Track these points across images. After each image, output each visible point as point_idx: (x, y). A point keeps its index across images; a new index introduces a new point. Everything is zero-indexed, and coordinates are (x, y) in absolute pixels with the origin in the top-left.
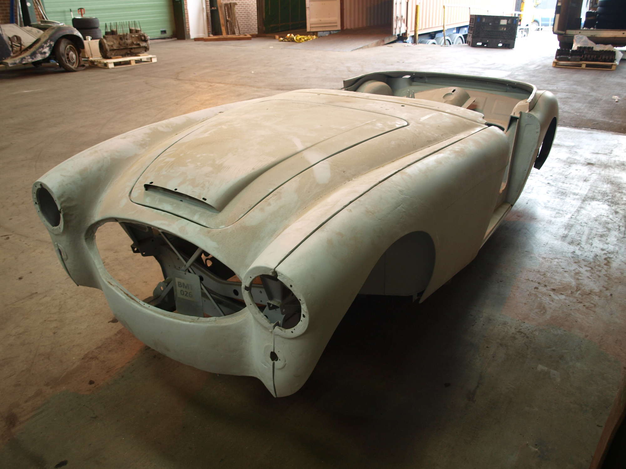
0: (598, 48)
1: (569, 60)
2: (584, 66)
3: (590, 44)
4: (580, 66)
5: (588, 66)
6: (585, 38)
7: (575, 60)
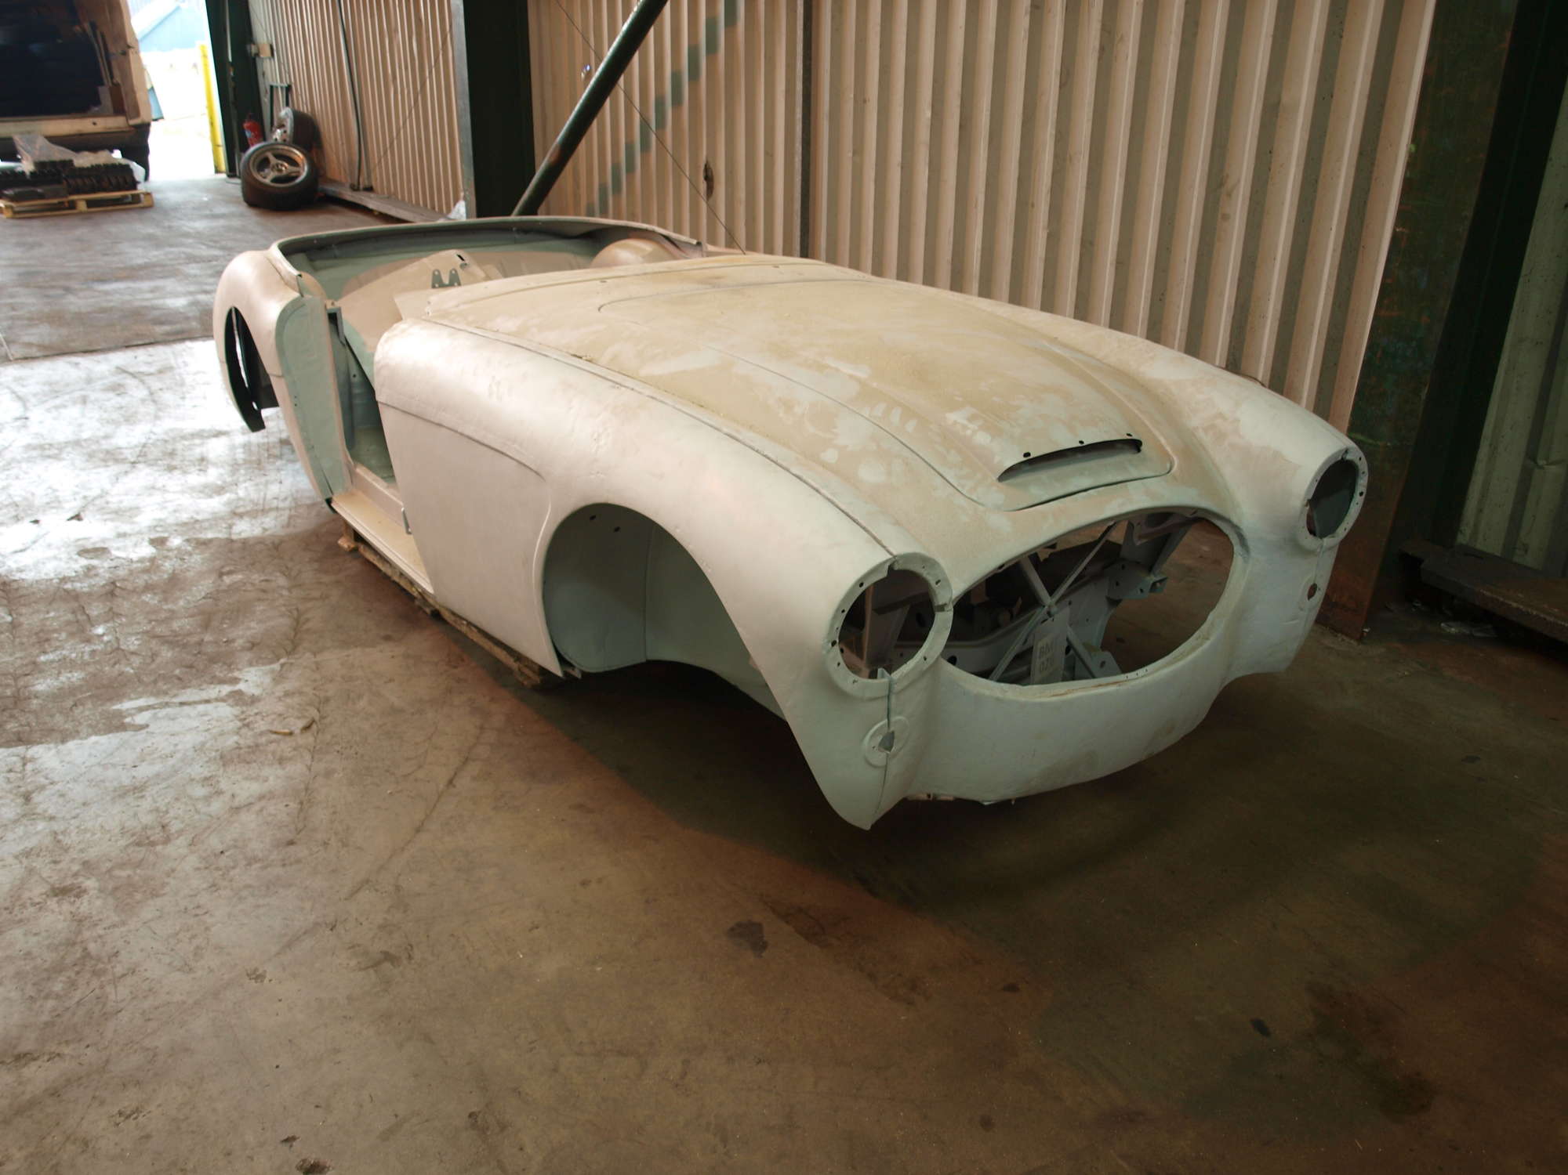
0: (84, 160)
1: (41, 196)
2: (82, 206)
3: (59, 154)
4: (72, 205)
5: (91, 204)
6: (41, 142)
7: (55, 195)
